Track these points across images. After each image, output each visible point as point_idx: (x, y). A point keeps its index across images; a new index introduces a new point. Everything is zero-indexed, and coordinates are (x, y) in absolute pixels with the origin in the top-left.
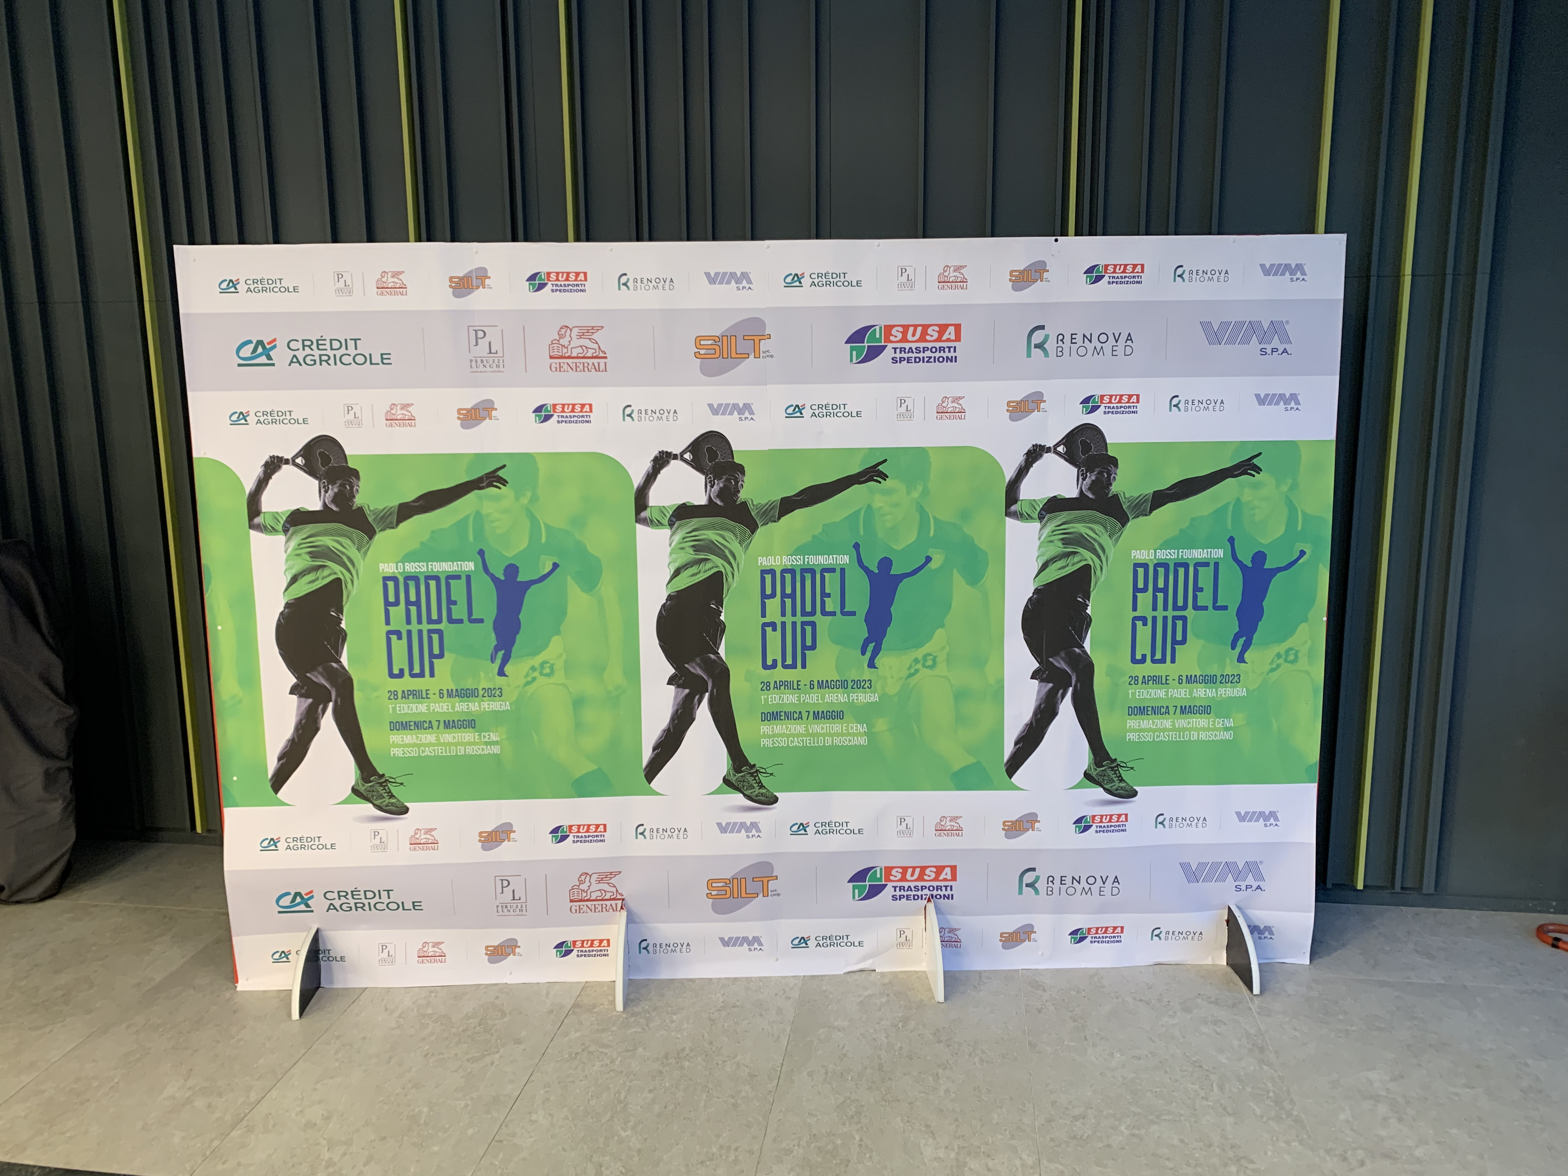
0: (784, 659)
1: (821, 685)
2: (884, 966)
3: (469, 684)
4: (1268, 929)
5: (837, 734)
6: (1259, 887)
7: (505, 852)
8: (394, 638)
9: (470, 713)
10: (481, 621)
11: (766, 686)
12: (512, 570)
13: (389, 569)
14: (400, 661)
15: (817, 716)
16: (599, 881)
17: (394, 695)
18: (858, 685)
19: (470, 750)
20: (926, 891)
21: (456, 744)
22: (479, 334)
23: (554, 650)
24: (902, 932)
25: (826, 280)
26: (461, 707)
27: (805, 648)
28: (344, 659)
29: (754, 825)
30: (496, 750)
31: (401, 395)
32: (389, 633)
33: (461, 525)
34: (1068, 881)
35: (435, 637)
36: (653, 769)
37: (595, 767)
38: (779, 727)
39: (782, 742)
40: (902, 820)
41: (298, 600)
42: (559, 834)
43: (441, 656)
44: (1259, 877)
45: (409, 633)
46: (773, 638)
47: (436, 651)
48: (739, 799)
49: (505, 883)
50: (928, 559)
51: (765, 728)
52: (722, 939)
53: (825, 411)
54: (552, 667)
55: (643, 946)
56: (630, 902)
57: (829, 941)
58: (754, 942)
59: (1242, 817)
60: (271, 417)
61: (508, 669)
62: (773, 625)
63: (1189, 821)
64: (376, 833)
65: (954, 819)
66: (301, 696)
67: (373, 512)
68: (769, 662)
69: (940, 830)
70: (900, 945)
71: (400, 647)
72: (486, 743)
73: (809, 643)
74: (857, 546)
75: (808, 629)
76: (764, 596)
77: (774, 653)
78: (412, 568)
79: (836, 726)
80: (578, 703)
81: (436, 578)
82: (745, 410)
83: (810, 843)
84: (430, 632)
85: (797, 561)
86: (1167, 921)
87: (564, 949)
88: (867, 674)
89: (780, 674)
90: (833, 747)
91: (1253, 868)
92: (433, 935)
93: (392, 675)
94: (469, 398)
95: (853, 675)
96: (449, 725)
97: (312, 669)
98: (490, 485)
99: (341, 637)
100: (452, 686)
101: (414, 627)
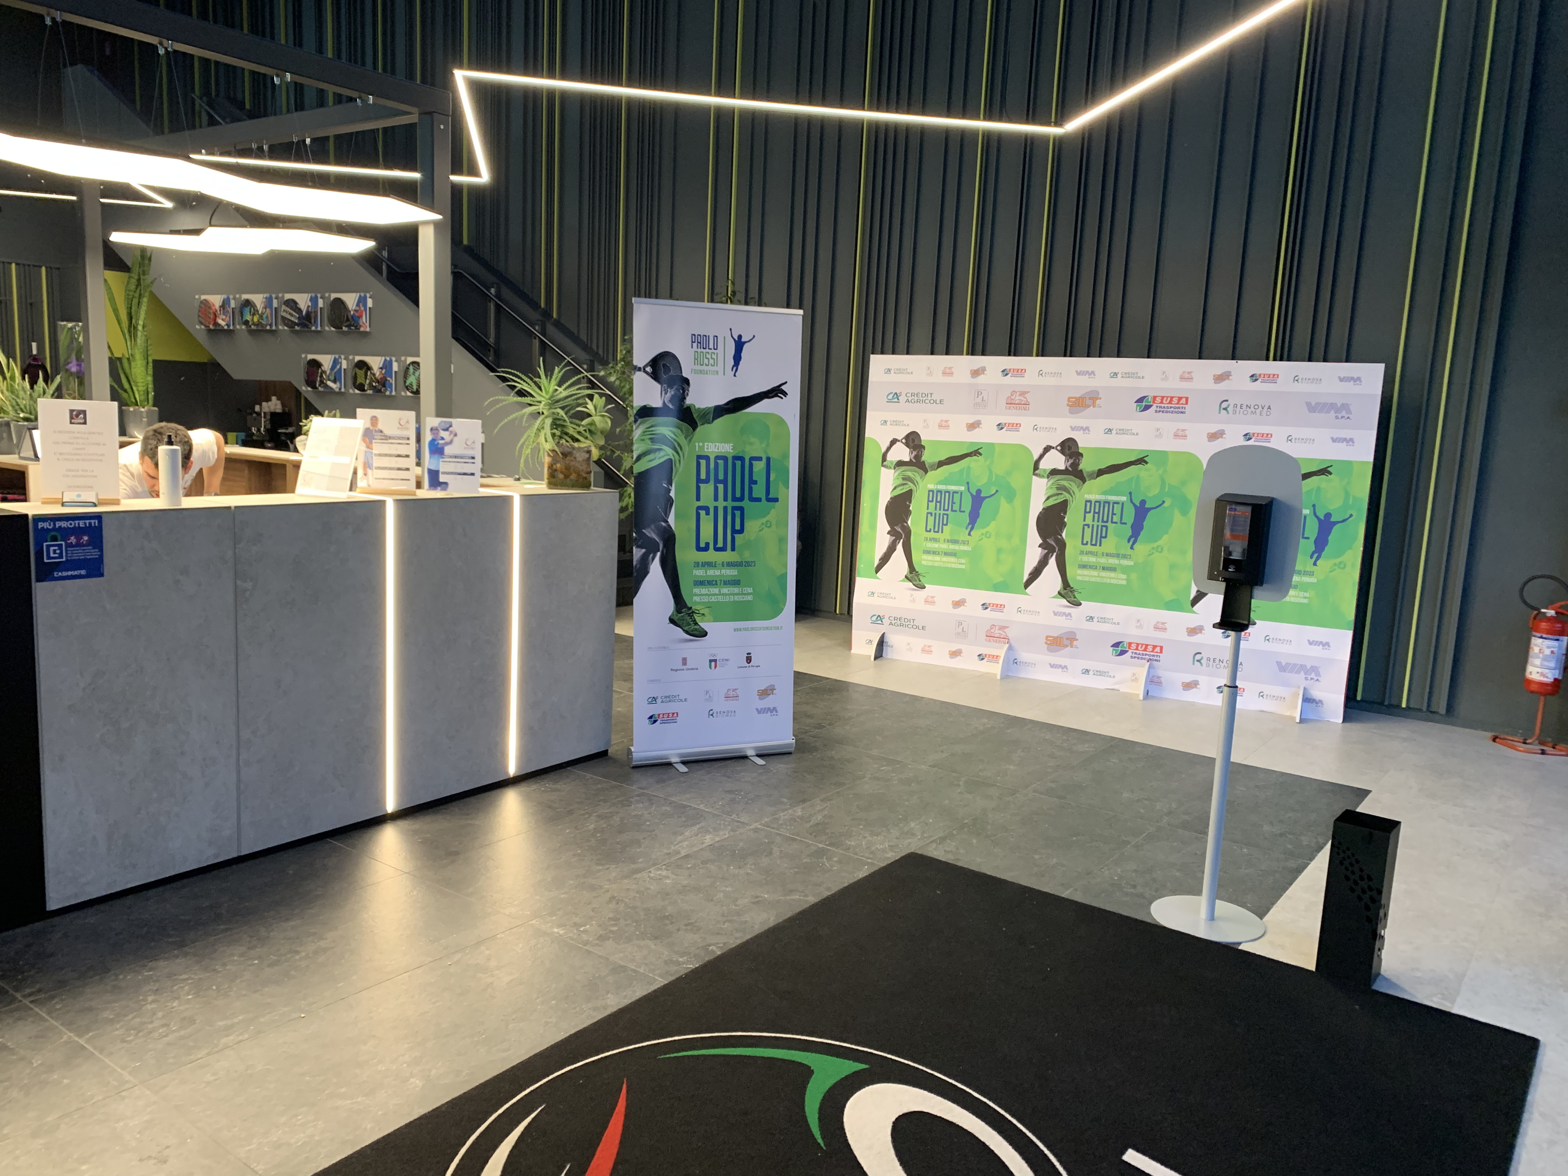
0: (1091, 541)
1: (1107, 555)
2: (1123, 689)
3: (956, 538)
4: (1321, 701)
5: (1113, 578)
6: (1317, 680)
7: (961, 610)
8: (929, 515)
9: (955, 550)
10: (964, 512)
11: (1082, 553)
12: (979, 491)
13: (931, 487)
14: (930, 526)
15: (1103, 568)
16: (999, 629)
17: (926, 539)
18: (1125, 556)
19: (953, 566)
20: (1147, 657)
21: (948, 562)
22: (979, 393)
23: (992, 527)
24: (1134, 675)
25: (1128, 375)
26: (952, 547)
27: (1101, 537)
28: (909, 522)
29: (1070, 614)
30: (963, 567)
31: (945, 417)
32: (928, 513)
33: (961, 471)
34: (1217, 661)
35: (945, 517)
36: (1027, 584)
37: (1002, 579)
38: (1086, 572)
39: (1087, 579)
40: (1139, 621)
41: (896, 497)
42: (985, 606)
43: (947, 525)
44: (1318, 674)
45: (935, 514)
46: (1088, 531)
47: (945, 523)
48: (1064, 602)
49: (960, 624)
50: (1164, 502)
51: (1080, 572)
52: (1050, 664)
53: (1122, 432)
54: (990, 534)
55: (1015, 661)
56: (1011, 641)
57: (1100, 673)
58: (1064, 668)
59: (1311, 643)
60: (896, 423)
61: (972, 533)
62: (1088, 525)
63: (1281, 641)
64: (912, 595)
65: (1163, 623)
66: (891, 535)
67: (928, 463)
68: (1085, 542)
69: (1156, 628)
70: (1132, 680)
71: (931, 519)
72: (960, 564)
73: (1104, 535)
74: (1130, 493)
75: (1104, 529)
76: (1086, 512)
77: (1087, 538)
78: (940, 487)
79: (1112, 574)
80: (999, 551)
81: (949, 492)
82: (1086, 429)
83: (1094, 626)
84: (944, 514)
85: (1102, 498)
86: (1268, 689)
87: (981, 657)
88: (1129, 552)
89: (1089, 548)
90: (1110, 584)
91: (1315, 669)
92: (928, 642)
93: (927, 531)
94: (972, 419)
95: (1122, 552)
96: (946, 554)
97: (897, 525)
98: (975, 455)
99: (908, 513)
100: (949, 538)
101: (938, 512)
